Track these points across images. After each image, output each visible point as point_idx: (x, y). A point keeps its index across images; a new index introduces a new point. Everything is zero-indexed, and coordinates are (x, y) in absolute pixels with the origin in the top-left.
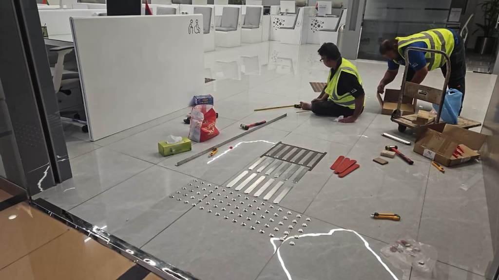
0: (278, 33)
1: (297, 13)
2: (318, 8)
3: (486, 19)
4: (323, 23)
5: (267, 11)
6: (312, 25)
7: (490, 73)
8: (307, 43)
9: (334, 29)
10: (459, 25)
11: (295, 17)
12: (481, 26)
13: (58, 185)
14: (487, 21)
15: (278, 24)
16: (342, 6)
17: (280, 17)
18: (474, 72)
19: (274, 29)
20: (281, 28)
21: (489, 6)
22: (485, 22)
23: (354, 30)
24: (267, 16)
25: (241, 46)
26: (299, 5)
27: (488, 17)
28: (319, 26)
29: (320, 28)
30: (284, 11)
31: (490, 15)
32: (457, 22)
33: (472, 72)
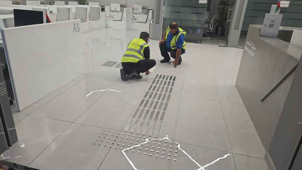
0: (111, 23)
1: (122, 11)
2: (134, 9)
3: (219, 17)
4: (138, 18)
5: (103, 10)
6: (131, 19)
7: (227, 47)
8: (129, 30)
9: (145, 21)
10: (208, 20)
11: (121, 14)
12: (217, 20)
13: (10, 148)
14: (220, 18)
15: (111, 17)
16: (147, 7)
17: (112, 13)
18: (219, 46)
19: (109, 20)
20: (113, 20)
21: (221, 10)
22: (219, 19)
23: (159, 24)
24: (103, 13)
25: (89, 32)
26: (122, 6)
27: (220, 16)
28: (136, 19)
29: (136, 21)
30: (114, 10)
31: (221, 15)
32: (207, 19)
33: (218, 46)
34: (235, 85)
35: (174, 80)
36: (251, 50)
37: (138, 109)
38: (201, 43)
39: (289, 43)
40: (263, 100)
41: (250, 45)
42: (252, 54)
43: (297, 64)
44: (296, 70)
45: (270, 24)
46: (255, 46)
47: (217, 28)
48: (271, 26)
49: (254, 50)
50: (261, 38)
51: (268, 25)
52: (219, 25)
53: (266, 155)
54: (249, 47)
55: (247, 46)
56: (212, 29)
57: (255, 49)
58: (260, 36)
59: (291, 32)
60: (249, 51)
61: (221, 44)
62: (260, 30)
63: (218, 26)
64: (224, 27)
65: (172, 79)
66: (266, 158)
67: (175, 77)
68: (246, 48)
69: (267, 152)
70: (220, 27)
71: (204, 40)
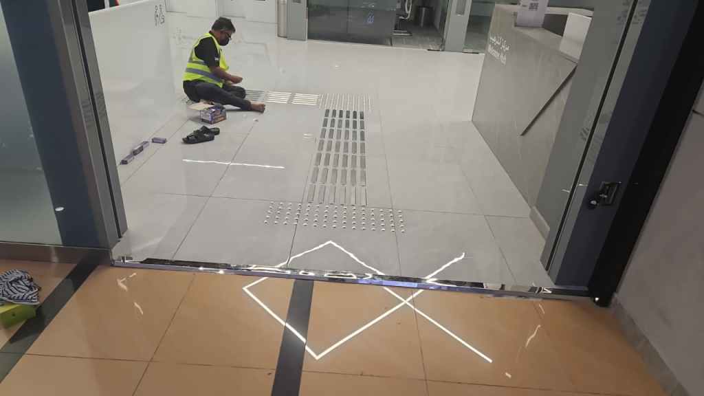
18: (429, 50)
23: (300, 1)
33: (426, 50)
34: (470, 119)
35: (362, 117)
36: (500, 51)
37: (317, 170)
38: (391, 45)
39: (562, 35)
40: (523, 134)
41: (497, 42)
42: (503, 59)
43: (574, 66)
44: (574, 76)
45: (532, 4)
46: (507, 44)
47: (417, 11)
48: (533, 7)
49: (506, 51)
50: (518, 29)
51: (528, 5)
52: (420, 5)
53: (533, 212)
54: (497, 48)
55: (493, 45)
56: (409, 12)
57: (507, 49)
58: (516, 25)
59: (565, 18)
60: (496, 54)
61: (430, 46)
62: (515, 14)
63: (419, 7)
64: (432, 8)
65: (358, 116)
66: (533, 217)
67: (363, 112)
68: (490, 49)
69: (534, 208)
70: (424, 9)
71: (397, 38)
